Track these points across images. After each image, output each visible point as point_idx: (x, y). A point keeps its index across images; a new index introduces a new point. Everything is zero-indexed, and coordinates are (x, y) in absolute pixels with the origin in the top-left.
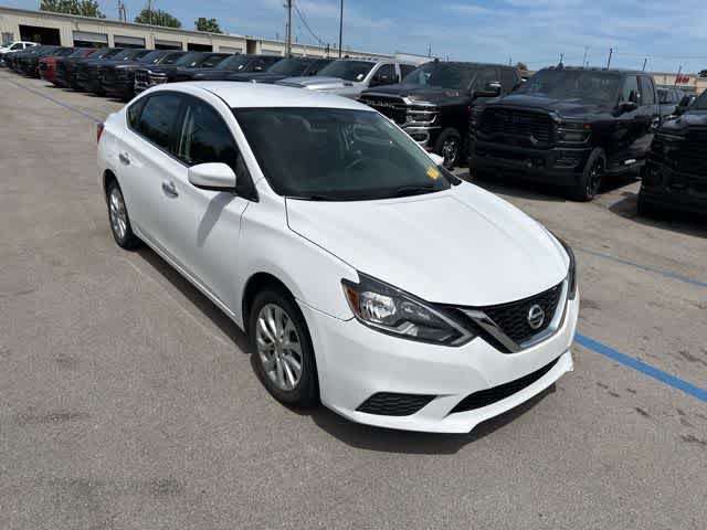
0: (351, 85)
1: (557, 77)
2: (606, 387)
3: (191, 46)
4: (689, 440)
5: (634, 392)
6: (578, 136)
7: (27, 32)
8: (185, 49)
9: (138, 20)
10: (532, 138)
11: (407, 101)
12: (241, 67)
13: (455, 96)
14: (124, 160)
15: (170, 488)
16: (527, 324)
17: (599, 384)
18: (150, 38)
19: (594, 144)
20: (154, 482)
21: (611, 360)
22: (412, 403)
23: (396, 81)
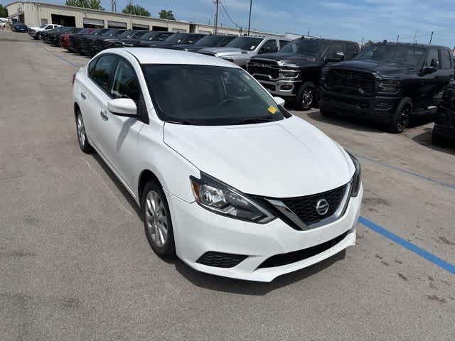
0: (246, 53)
1: (383, 50)
2: (381, 258)
4: (433, 299)
5: (400, 263)
6: (392, 89)
7: (56, 19)
8: (151, 29)
9: (124, 11)
10: (360, 90)
11: (280, 63)
12: (179, 41)
13: (313, 61)
14: (84, 97)
15: (73, 304)
16: (315, 211)
17: (377, 256)
18: (130, 22)
19: (404, 94)
20: (64, 299)
21: (390, 240)
22: (232, 260)
23: (276, 51)
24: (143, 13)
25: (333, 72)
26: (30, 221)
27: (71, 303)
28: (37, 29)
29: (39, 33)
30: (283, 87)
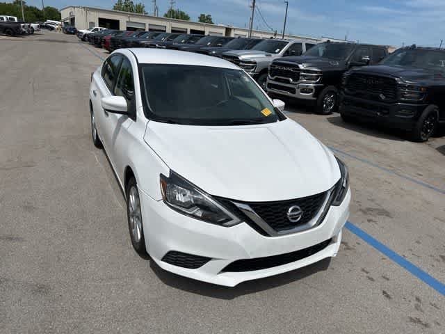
0: (270, 56)
2: (367, 273)
3: (192, 31)
5: (388, 279)
6: (417, 96)
8: (189, 33)
9: (166, 16)
10: (381, 95)
11: (301, 67)
12: (209, 44)
13: (336, 64)
14: (95, 94)
15: (44, 290)
16: (286, 218)
17: (363, 270)
18: (169, 26)
20: (36, 286)
21: (381, 254)
22: (196, 261)
23: (301, 54)
24: (183, 17)
25: (355, 76)
26: (28, 208)
27: (41, 289)
28: (85, 31)
30: (303, 91)
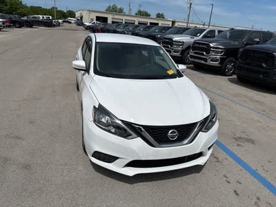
0: (193, 38)
2: (227, 178)
3: (151, 23)
5: (240, 183)
7: (98, 18)
8: (149, 24)
9: (136, 14)
10: (263, 64)
11: (211, 45)
12: (157, 31)
13: (236, 44)
16: (167, 137)
17: (224, 176)
18: (137, 20)
21: (240, 167)
22: (111, 159)
24: (147, 15)
26: (32, 122)
27: (27, 167)
28: (87, 24)
29: (88, 26)
30: (212, 60)
